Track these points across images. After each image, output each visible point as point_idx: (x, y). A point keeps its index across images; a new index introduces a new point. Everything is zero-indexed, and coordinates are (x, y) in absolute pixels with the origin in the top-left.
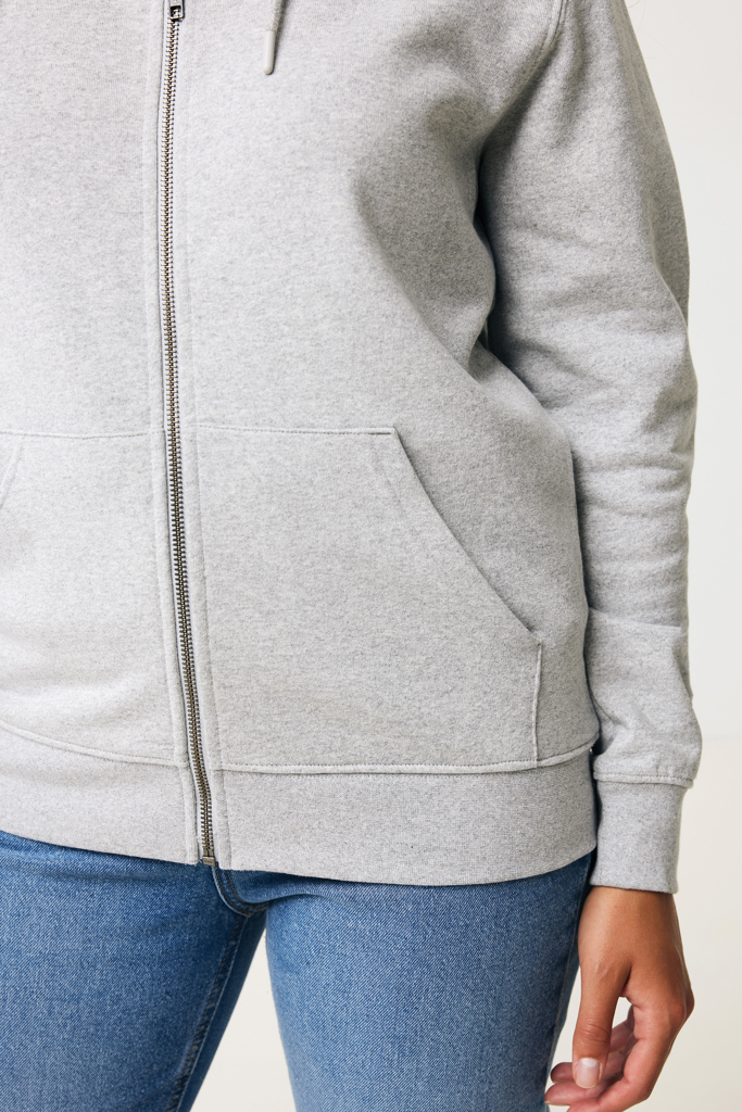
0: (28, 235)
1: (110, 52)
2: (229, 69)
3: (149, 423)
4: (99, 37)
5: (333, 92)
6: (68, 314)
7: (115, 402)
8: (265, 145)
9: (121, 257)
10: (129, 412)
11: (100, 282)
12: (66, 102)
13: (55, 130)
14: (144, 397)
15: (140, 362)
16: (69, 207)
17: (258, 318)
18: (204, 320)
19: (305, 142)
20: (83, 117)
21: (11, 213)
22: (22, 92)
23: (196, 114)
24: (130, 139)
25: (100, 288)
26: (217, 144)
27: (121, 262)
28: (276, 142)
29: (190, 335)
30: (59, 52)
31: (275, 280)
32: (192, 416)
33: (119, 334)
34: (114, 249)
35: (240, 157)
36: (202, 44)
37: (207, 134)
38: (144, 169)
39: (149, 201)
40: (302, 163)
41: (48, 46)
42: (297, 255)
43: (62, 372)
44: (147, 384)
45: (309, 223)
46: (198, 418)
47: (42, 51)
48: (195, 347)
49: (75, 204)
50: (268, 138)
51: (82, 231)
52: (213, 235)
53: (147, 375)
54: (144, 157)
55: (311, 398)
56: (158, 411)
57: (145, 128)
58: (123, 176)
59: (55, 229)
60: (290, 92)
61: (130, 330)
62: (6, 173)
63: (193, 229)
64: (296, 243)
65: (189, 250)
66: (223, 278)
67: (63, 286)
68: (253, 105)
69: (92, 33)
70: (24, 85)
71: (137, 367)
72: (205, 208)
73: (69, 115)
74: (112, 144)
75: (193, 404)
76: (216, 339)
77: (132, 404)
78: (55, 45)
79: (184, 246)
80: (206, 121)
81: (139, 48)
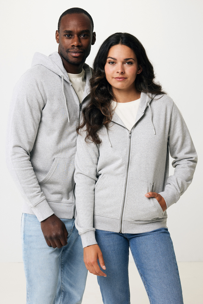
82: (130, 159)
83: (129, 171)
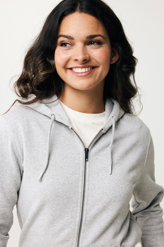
0: (54, 208)
1: (73, 168)
2: (98, 174)
3: (73, 245)
4: (70, 165)
5: (120, 181)
6: (60, 223)
7: (67, 241)
8: (107, 192)
9: (73, 212)
10: (69, 243)
11: (68, 217)
12: (64, 181)
13: (62, 187)
14: (73, 240)
15: (73, 233)
16: (64, 203)
17: (99, 225)
18: (88, 225)
19: (115, 191)
20: (68, 184)
21: (51, 204)
22: (55, 179)
23: (91, 183)
24: (77, 187)
25: (68, 218)
26: (96, 190)
27: (73, 213)
28: (110, 191)
29: (85, 228)
30: (62, 169)
31: (104, 218)
32: (82, 245)
33: (70, 228)
34: (72, 210)
35: (101, 193)
36: (91, 167)
37: (94, 187)
38: (79, 193)
39: (80, 200)
40: (114, 196)
41: (60, 168)
42: (109, 213)
43: (56, 235)
44: (74, 237)
45: (113, 207)
46: (83, 245)
47: (59, 169)
48: (85, 231)
49: (65, 202)
50: (108, 190)
51: (66, 207)
52: (93, 208)
53: (74, 236)
54: (79, 190)
55: (105, 240)
56: (75, 243)
57: (80, 184)
58: (75, 195)
59: (60, 207)
60: (112, 181)
61: (72, 227)
62: (51, 196)
63: (89, 207)
64: (109, 211)
65: (87, 211)
66: (94, 217)
67: (60, 218)
68: (104, 183)
69: (69, 164)
70: (56, 178)
71: (72, 234)
72: (92, 203)
73: (65, 184)
74: (73, 188)
75: (83, 242)
76: (90, 229)
77: (70, 242)
78: (62, 168)
79: (86, 210)
80: (93, 185)
81: (79, 166)
82: (84, 214)
83: (81, 235)
